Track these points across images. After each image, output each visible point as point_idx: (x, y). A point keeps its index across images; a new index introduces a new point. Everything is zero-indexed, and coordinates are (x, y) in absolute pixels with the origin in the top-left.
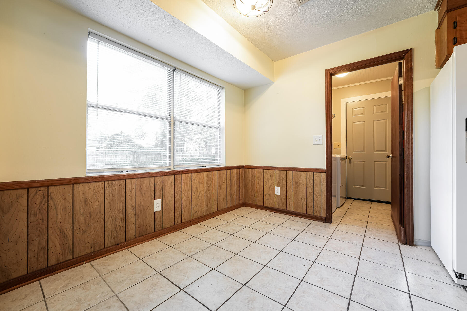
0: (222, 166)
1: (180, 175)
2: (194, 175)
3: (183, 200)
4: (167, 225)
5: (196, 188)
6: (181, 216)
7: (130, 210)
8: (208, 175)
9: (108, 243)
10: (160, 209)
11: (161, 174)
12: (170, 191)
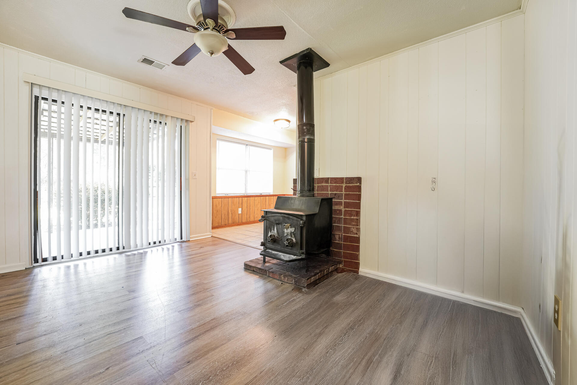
0: (271, 194)
1: (249, 198)
2: (256, 198)
3: (251, 210)
4: (244, 221)
5: (257, 205)
6: (250, 218)
7: (230, 211)
8: (263, 199)
9: (223, 223)
10: (241, 213)
11: (241, 197)
12: (245, 205)
